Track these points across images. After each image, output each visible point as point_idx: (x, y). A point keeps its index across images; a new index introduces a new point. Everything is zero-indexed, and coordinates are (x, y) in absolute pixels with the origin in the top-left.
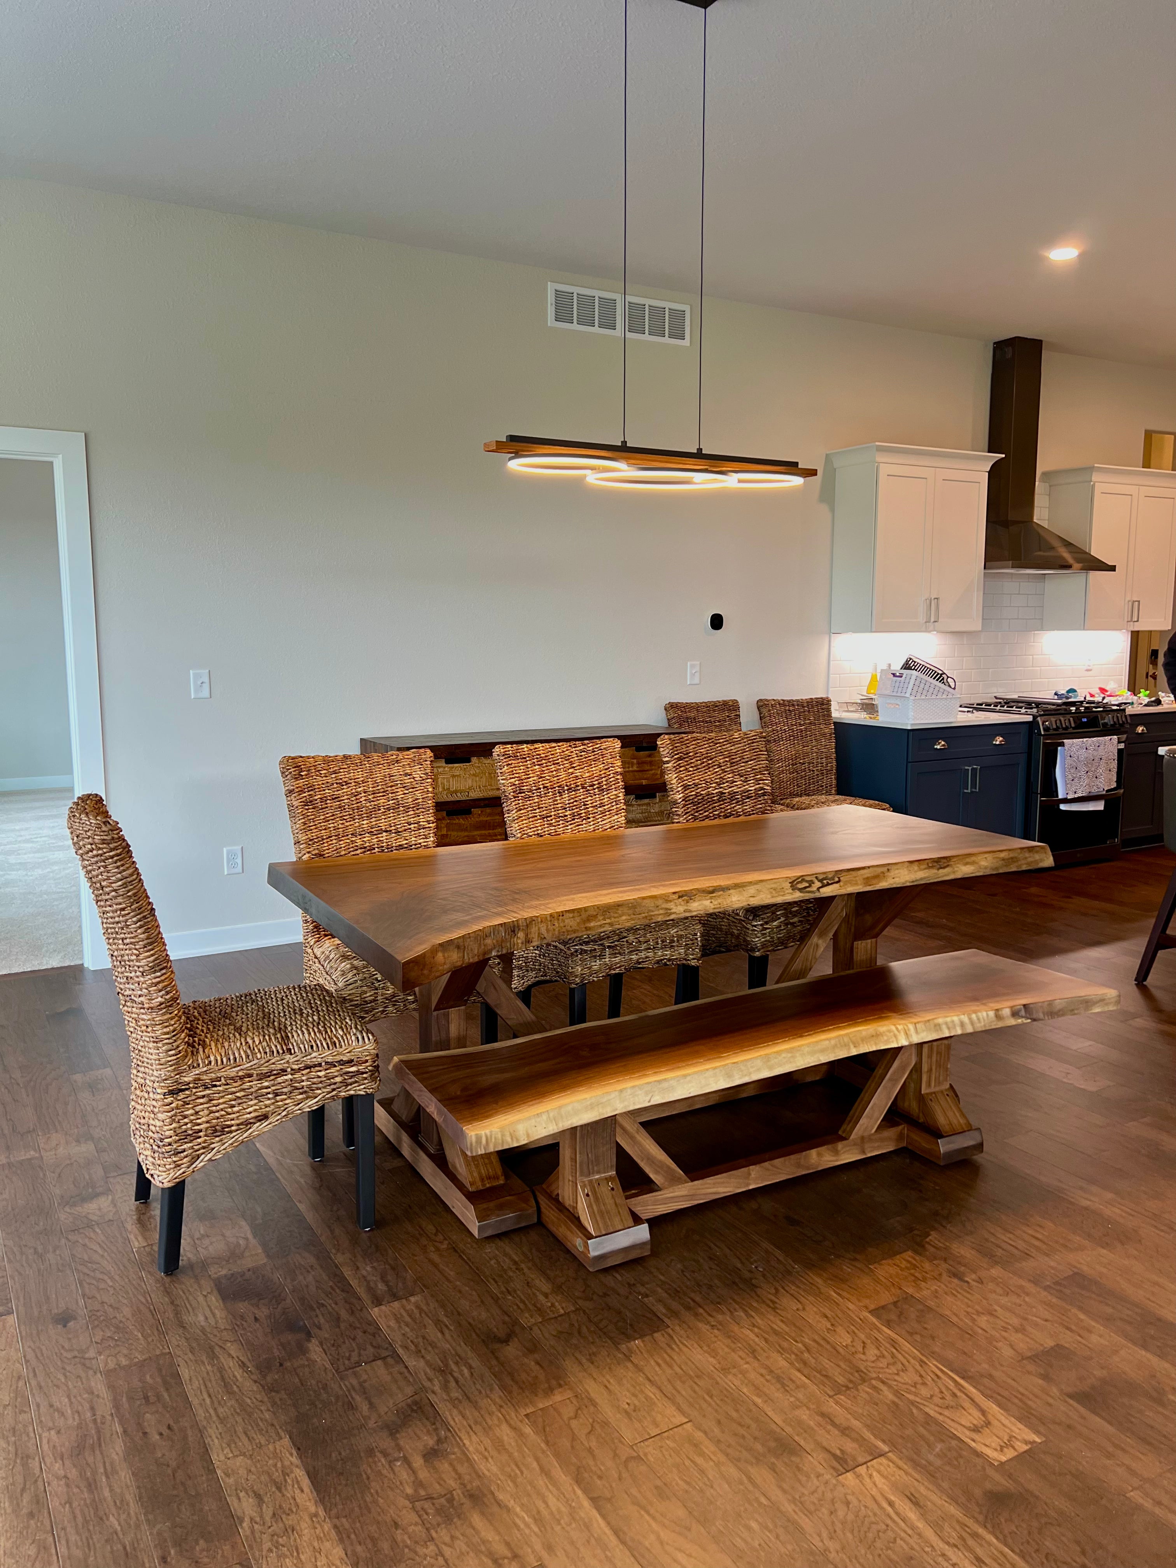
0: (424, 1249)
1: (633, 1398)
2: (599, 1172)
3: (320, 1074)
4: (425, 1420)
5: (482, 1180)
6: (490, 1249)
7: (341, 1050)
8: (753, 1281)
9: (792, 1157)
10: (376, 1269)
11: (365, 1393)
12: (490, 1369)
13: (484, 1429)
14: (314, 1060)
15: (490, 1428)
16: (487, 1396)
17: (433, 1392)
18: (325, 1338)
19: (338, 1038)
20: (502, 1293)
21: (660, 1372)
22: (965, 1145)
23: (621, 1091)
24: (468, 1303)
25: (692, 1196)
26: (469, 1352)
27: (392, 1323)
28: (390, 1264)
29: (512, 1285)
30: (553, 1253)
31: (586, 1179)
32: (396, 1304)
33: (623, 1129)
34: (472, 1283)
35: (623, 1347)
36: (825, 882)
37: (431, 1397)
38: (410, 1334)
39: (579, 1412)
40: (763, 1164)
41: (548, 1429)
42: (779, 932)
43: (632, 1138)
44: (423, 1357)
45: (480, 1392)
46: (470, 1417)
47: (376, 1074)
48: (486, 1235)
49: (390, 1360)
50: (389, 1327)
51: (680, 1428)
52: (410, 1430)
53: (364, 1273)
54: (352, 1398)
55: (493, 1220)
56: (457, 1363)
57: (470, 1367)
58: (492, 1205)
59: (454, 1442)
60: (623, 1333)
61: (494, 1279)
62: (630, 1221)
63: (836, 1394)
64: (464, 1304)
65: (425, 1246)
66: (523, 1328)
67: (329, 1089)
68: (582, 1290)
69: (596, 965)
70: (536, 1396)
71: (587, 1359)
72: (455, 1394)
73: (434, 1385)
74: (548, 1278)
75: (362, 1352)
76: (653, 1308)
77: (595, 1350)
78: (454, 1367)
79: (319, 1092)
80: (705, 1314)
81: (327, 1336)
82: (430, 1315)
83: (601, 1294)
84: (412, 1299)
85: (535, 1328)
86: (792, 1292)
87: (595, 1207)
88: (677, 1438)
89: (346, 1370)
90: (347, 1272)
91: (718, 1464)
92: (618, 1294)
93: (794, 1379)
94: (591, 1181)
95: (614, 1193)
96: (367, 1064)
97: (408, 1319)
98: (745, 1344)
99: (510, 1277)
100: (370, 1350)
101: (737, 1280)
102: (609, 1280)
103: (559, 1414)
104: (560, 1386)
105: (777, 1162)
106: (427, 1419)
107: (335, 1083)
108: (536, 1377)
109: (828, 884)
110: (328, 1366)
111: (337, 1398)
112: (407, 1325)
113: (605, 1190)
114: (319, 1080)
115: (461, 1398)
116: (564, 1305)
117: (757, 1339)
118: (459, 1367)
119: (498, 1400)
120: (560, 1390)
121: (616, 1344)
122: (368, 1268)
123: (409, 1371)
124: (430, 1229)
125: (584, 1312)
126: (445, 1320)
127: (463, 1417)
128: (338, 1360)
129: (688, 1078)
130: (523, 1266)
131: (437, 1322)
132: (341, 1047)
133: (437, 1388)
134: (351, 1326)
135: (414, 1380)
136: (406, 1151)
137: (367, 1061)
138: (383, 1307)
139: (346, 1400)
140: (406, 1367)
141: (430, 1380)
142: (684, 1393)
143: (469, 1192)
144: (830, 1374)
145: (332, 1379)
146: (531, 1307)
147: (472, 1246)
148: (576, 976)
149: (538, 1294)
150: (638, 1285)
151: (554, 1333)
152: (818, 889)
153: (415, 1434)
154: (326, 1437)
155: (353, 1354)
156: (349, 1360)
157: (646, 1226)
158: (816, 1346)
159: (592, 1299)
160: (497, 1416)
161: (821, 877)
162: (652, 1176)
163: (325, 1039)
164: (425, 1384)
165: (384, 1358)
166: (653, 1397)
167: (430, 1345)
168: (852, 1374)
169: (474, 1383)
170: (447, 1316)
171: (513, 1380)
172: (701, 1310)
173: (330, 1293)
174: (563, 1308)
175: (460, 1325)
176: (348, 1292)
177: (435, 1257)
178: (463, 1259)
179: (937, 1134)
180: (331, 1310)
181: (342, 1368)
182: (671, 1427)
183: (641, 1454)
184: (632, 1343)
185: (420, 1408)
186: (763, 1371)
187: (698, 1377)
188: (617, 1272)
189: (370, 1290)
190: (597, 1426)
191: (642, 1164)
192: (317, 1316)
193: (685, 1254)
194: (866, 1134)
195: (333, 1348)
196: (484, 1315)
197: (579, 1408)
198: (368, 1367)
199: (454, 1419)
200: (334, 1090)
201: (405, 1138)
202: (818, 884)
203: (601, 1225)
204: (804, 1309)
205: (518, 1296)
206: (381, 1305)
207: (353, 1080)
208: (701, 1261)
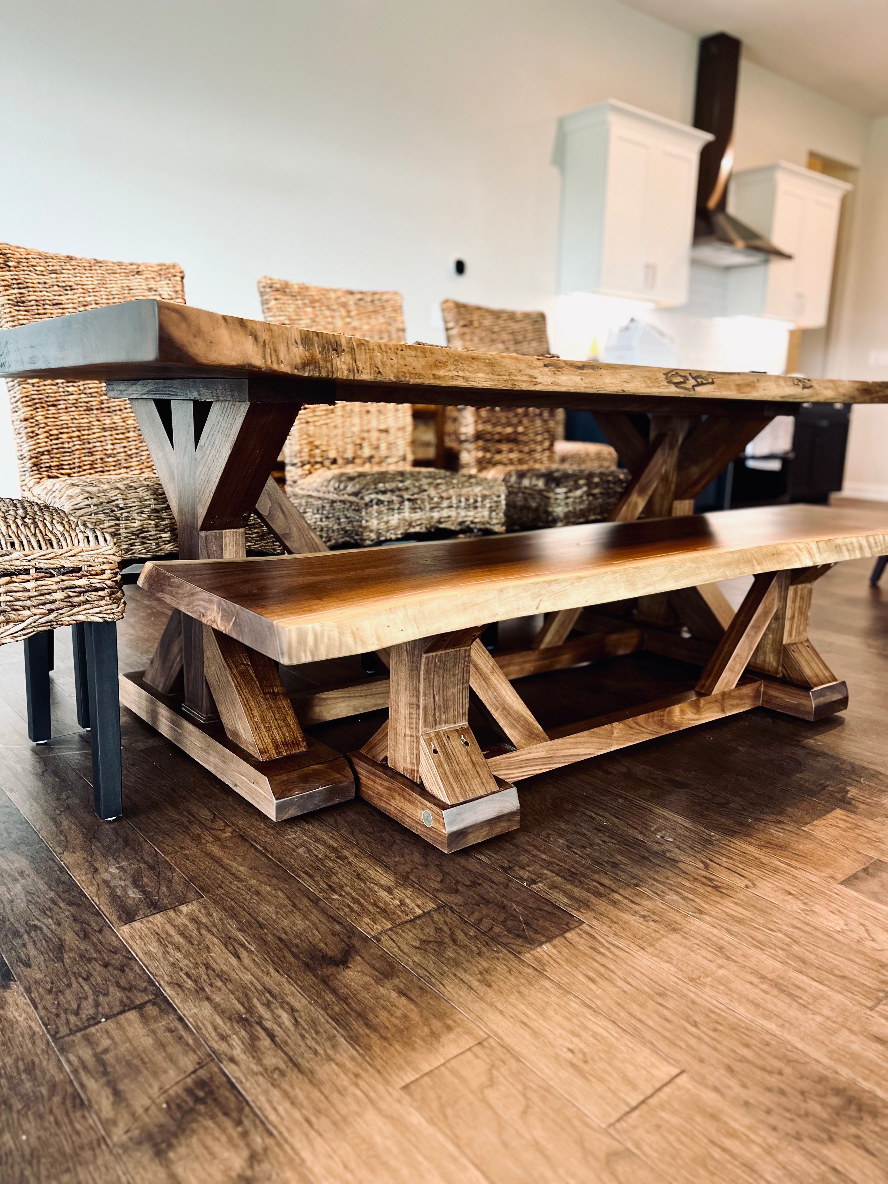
0: (197, 839)
1: (576, 1040)
2: (447, 722)
3: (27, 585)
4: (222, 1118)
5: (277, 747)
6: (293, 835)
7: (60, 552)
8: (668, 854)
9: (656, 713)
10: (125, 871)
11: (105, 1073)
12: (325, 1009)
13: (335, 1124)
14: (17, 563)
15: (344, 1119)
16: (330, 1059)
17: (232, 1060)
18: (36, 982)
19: (55, 535)
20: (322, 890)
21: (599, 992)
22: (834, 699)
23: (501, 590)
24: (272, 909)
25: (548, 759)
26: (286, 984)
27: (154, 947)
28: (145, 862)
29: (335, 879)
30: (383, 835)
31: (431, 731)
32: (158, 918)
33: (476, 667)
34: (274, 881)
35: (527, 957)
36: (699, 380)
37: (230, 1069)
38: (184, 963)
39: (494, 1072)
40: (626, 721)
41: (449, 1111)
42: (582, 502)
43: (486, 679)
44: (208, 999)
45: (316, 1053)
46: (305, 1102)
47: (119, 594)
48: (286, 816)
49: (151, 1010)
50: (147, 953)
51: (672, 1086)
52: (194, 1140)
53: (106, 876)
54: (82, 1085)
55: (297, 795)
56: (268, 1005)
57: (292, 1010)
58: (294, 776)
59: (282, 1158)
60: (519, 936)
61: (307, 873)
62: (494, 787)
63: (877, 1004)
64: (267, 911)
65: (199, 835)
66: (365, 939)
67: (43, 609)
68: (438, 879)
69: (394, 519)
70: (414, 1049)
71: (479, 981)
72: (272, 1059)
73: (231, 1046)
74: (386, 867)
75: (101, 999)
76: (548, 897)
77: (486, 965)
78: (262, 1011)
79: (27, 613)
80: (626, 901)
81: (39, 976)
82: (214, 930)
83: (468, 883)
84: (184, 908)
85: (384, 938)
86: (726, 865)
87: (446, 767)
88: (676, 1105)
89: (72, 1033)
90: (79, 877)
91: (769, 1151)
92: (493, 882)
93: (802, 985)
94: (437, 734)
95: (468, 748)
96: (104, 577)
97: (178, 939)
98: (702, 939)
99: (330, 869)
100: (117, 994)
101: (646, 855)
102: (472, 864)
103: (463, 1080)
104: (449, 1028)
105: (641, 718)
106: (226, 1114)
107: (53, 602)
108: (406, 1017)
109: (703, 384)
110: (38, 1028)
111: (53, 1087)
112: (178, 948)
113: (456, 745)
114: (27, 594)
115: (282, 1066)
116: (419, 902)
117: (715, 931)
118: (272, 1011)
119: (349, 1064)
120: (452, 1036)
121: (516, 954)
122: (113, 870)
123: (186, 1027)
124: (205, 814)
125: (451, 908)
126: (240, 936)
127: (293, 1103)
128: (58, 1015)
129: (584, 581)
130: (346, 853)
131: (228, 941)
132: (61, 547)
133: (238, 1052)
134: (82, 956)
135: (196, 1040)
136: (164, 728)
137: (103, 572)
138: (137, 924)
139: (70, 1090)
140: (181, 1019)
141: (223, 1038)
142: (650, 1023)
143: (259, 762)
144: (847, 974)
145: (45, 1052)
146: (370, 908)
147: (267, 833)
148: (371, 531)
149: (376, 888)
150: (517, 868)
151: (417, 944)
152: (694, 386)
153: (206, 1148)
154: (27, 1173)
155: (84, 1004)
156: (77, 1014)
157: (513, 791)
158: (802, 934)
159: (457, 891)
160: (354, 1095)
161: (694, 375)
162: (508, 731)
163: (35, 535)
164: (215, 1046)
165: (140, 1008)
166: (605, 1034)
167: (218, 976)
168: (877, 971)
169: (303, 1036)
170: (240, 930)
171: (368, 1025)
172: (617, 897)
173: (50, 909)
174: (419, 906)
175: (265, 942)
176: (79, 906)
177: (215, 849)
178: (256, 849)
179: (805, 686)
180: (49, 934)
181: (64, 1030)
182: (658, 1085)
183: (630, 1145)
184: (539, 949)
185: (211, 1093)
186: (753, 979)
187: (660, 995)
188: (480, 853)
189: (114, 899)
190: (534, 1097)
191: (496, 715)
192: (24, 945)
193: (563, 827)
194: (726, 690)
195: (48, 997)
196: (301, 925)
197: (493, 1066)
198: (110, 1025)
199: (275, 1109)
200: (51, 611)
201: (163, 711)
202: (692, 382)
203: (457, 790)
204: (754, 885)
205: (348, 894)
206: (133, 920)
207: (82, 598)
208: (588, 833)
